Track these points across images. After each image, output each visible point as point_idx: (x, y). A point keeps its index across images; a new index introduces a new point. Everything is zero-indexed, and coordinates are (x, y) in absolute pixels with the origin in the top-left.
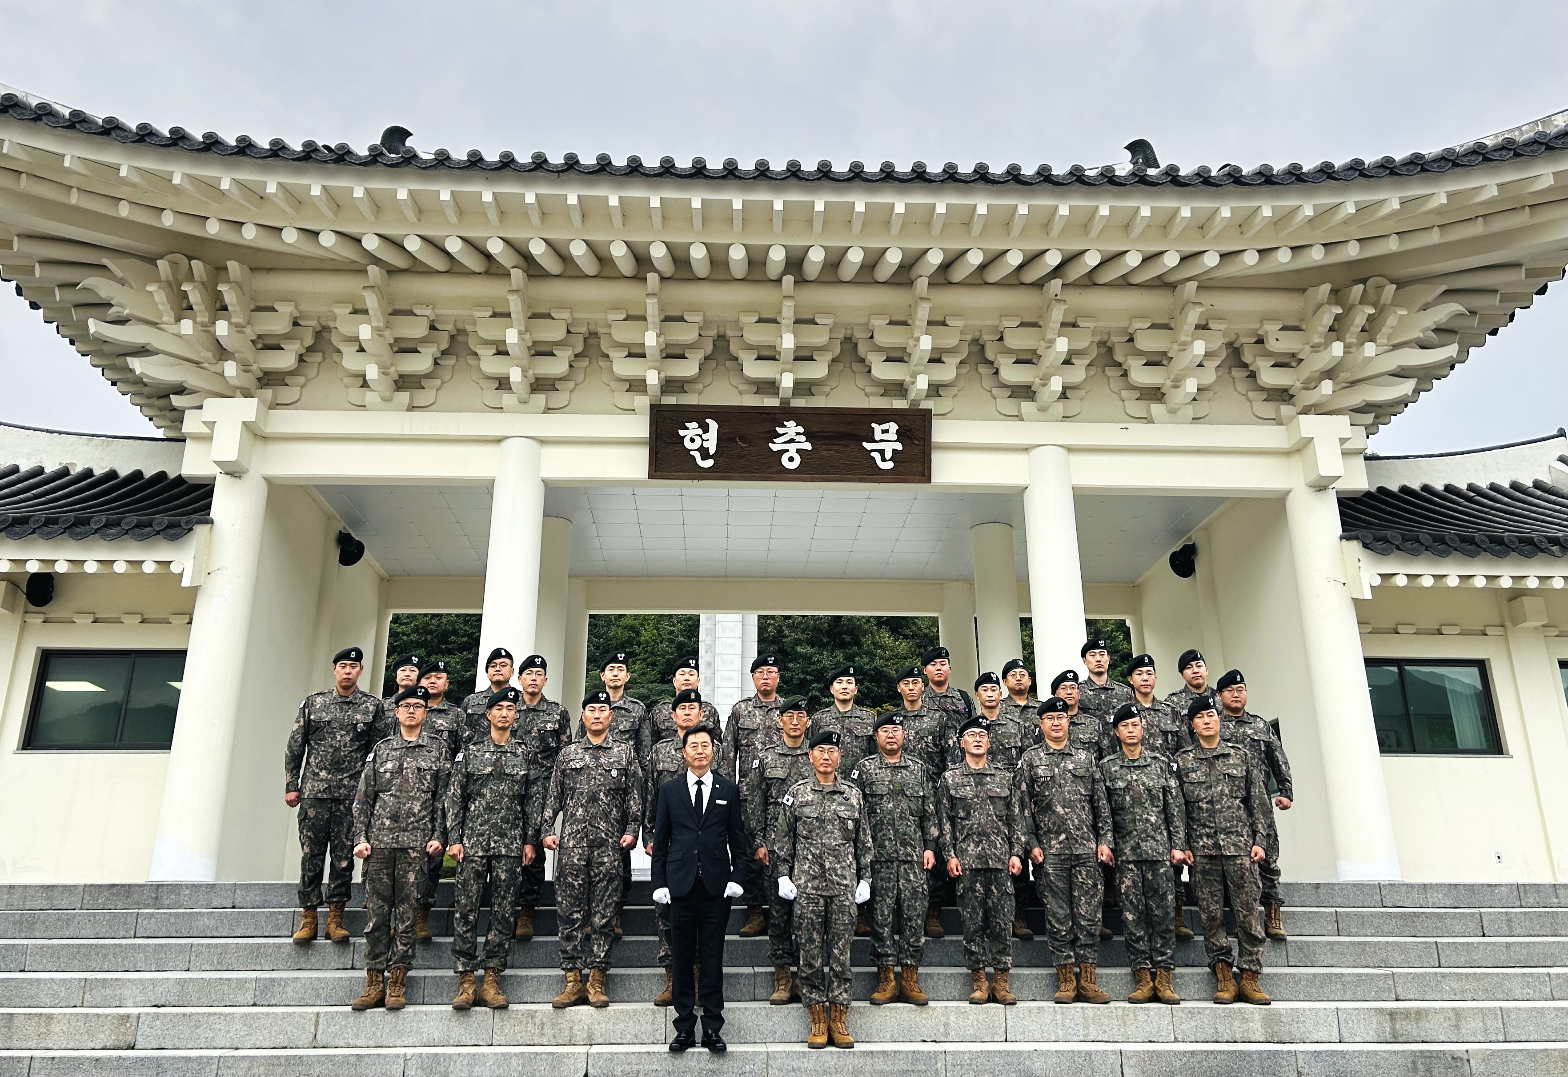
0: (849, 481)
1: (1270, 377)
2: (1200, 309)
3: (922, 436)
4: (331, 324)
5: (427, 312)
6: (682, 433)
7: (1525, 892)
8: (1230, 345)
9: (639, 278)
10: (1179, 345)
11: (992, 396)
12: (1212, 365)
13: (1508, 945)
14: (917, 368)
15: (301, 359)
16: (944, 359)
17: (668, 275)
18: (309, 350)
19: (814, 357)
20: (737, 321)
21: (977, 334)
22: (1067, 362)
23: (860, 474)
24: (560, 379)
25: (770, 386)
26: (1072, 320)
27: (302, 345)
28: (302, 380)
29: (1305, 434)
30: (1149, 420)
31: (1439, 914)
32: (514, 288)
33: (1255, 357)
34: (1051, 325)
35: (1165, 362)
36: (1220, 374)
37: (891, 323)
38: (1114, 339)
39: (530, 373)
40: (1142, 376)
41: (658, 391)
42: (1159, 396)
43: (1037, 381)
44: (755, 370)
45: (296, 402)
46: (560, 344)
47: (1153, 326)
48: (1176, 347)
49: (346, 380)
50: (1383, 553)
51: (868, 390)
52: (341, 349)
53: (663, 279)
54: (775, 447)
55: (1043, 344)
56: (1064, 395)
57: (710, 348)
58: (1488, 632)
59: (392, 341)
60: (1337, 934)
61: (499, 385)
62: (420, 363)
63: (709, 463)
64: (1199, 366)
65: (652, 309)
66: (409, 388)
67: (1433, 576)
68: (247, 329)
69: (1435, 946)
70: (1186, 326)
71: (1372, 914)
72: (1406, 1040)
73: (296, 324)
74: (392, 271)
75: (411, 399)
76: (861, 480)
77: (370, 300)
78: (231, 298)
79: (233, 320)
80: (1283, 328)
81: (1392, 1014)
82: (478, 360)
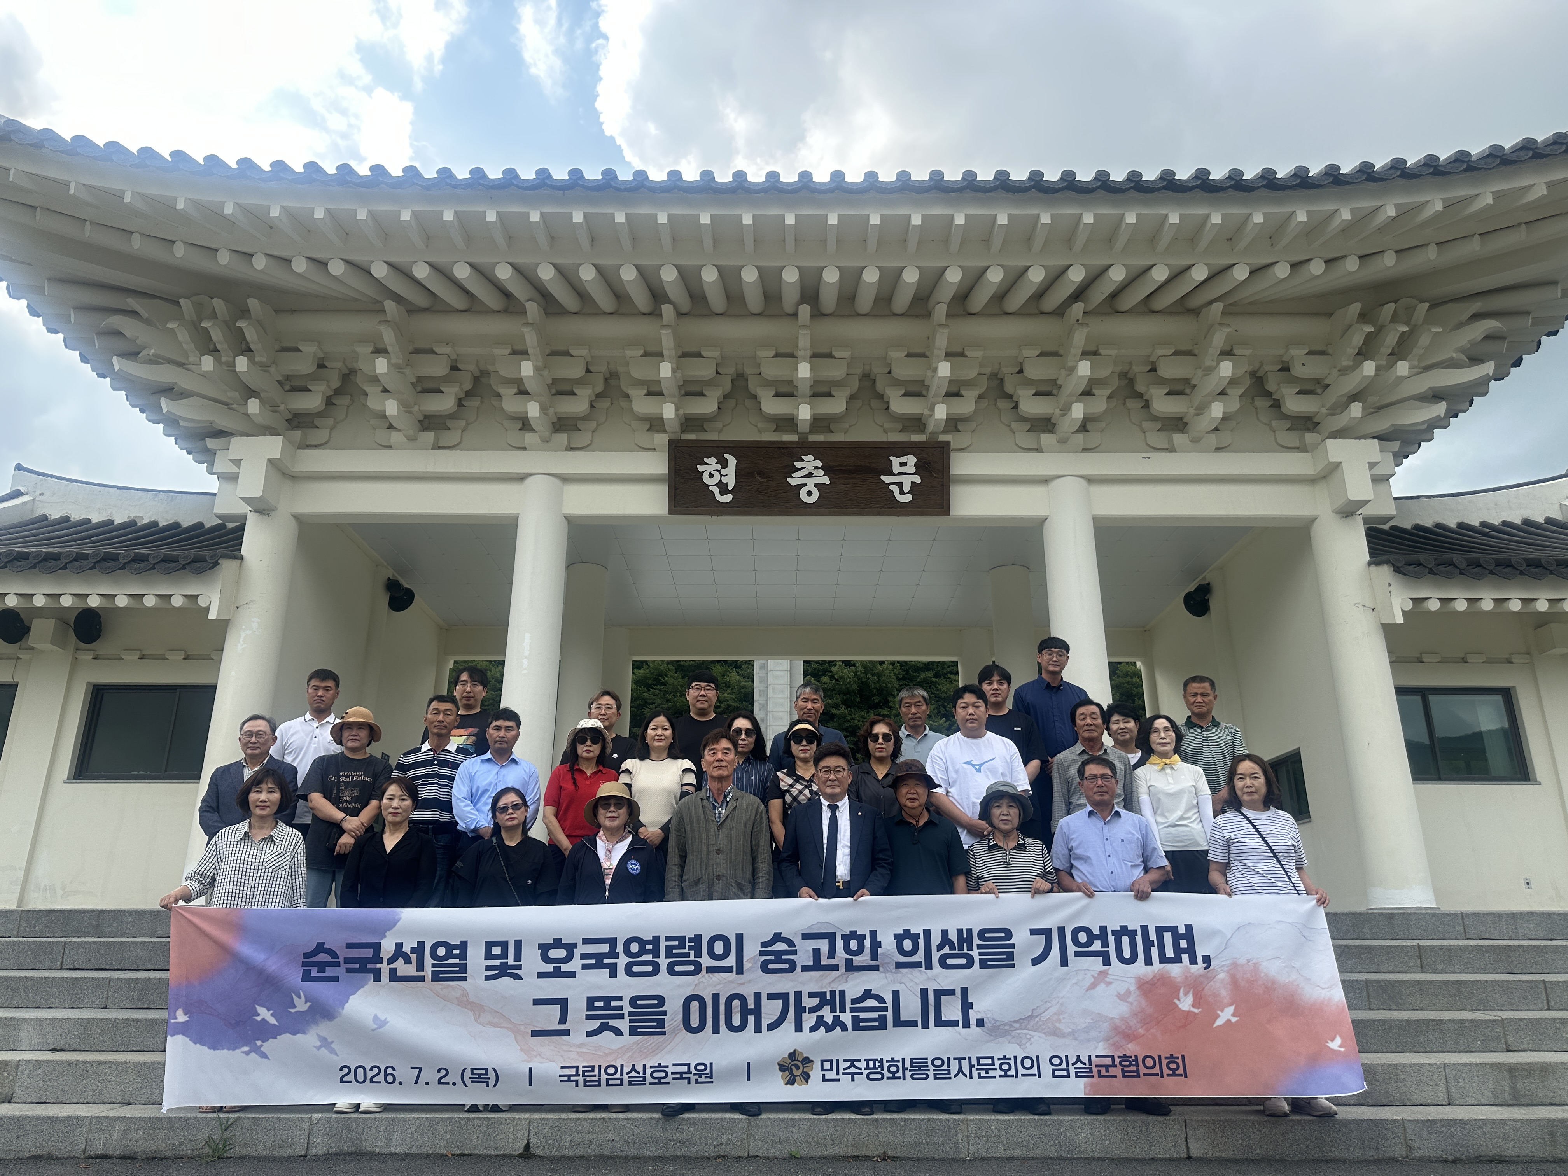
0: (869, 516)
1: (1295, 405)
2: (1224, 333)
3: (941, 469)
4: (356, 366)
5: (447, 350)
6: (700, 468)
8: (1253, 374)
9: (655, 312)
10: (1203, 371)
11: (1011, 430)
12: (1236, 392)
14: (935, 401)
15: (329, 402)
16: (963, 392)
17: (685, 310)
18: (338, 392)
19: (833, 393)
20: (755, 358)
21: (996, 367)
22: (1087, 393)
23: (877, 507)
24: (581, 419)
25: (788, 422)
26: (1093, 348)
27: (328, 386)
28: (330, 422)
29: (1333, 458)
30: (1172, 450)
32: (530, 323)
33: (1279, 384)
34: (1073, 352)
35: (1188, 391)
36: (1244, 403)
37: (909, 355)
38: (1136, 369)
39: (551, 411)
40: (1164, 405)
41: (677, 428)
42: (1182, 425)
43: (1057, 411)
44: (772, 406)
45: (325, 443)
46: (579, 382)
47: (1176, 353)
48: (1199, 372)
49: (374, 422)
50: (1416, 576)
51: (886, 424)
52: (367, 389)
53: (679, 312)
54: (793, 482)
55: (1063, 373)
56: (1084, 427)
57: (728, 386)
58: (1513, 661)
59: (415, 380)
60: (1423, 972)
61: (521, 425)
62: (444, 403)
63: (728, 498)
64: (1223, 393)
65: (667, 341)
66: (434, 429)
67: (1467, 599)
68: (272, 369)
69: (1542, 986)
70: (1211, 351)
71: (1461, 948)
72: (1530, 1102)
73: (321, 366)
74: (412, 310)
75: (436, 439)
76: (879, 514)
77: (388, 337)
78: (251, 335)
79: (257, 359)
80: (1309, 353)
81: (1512, 1070)
82: (501, 400)
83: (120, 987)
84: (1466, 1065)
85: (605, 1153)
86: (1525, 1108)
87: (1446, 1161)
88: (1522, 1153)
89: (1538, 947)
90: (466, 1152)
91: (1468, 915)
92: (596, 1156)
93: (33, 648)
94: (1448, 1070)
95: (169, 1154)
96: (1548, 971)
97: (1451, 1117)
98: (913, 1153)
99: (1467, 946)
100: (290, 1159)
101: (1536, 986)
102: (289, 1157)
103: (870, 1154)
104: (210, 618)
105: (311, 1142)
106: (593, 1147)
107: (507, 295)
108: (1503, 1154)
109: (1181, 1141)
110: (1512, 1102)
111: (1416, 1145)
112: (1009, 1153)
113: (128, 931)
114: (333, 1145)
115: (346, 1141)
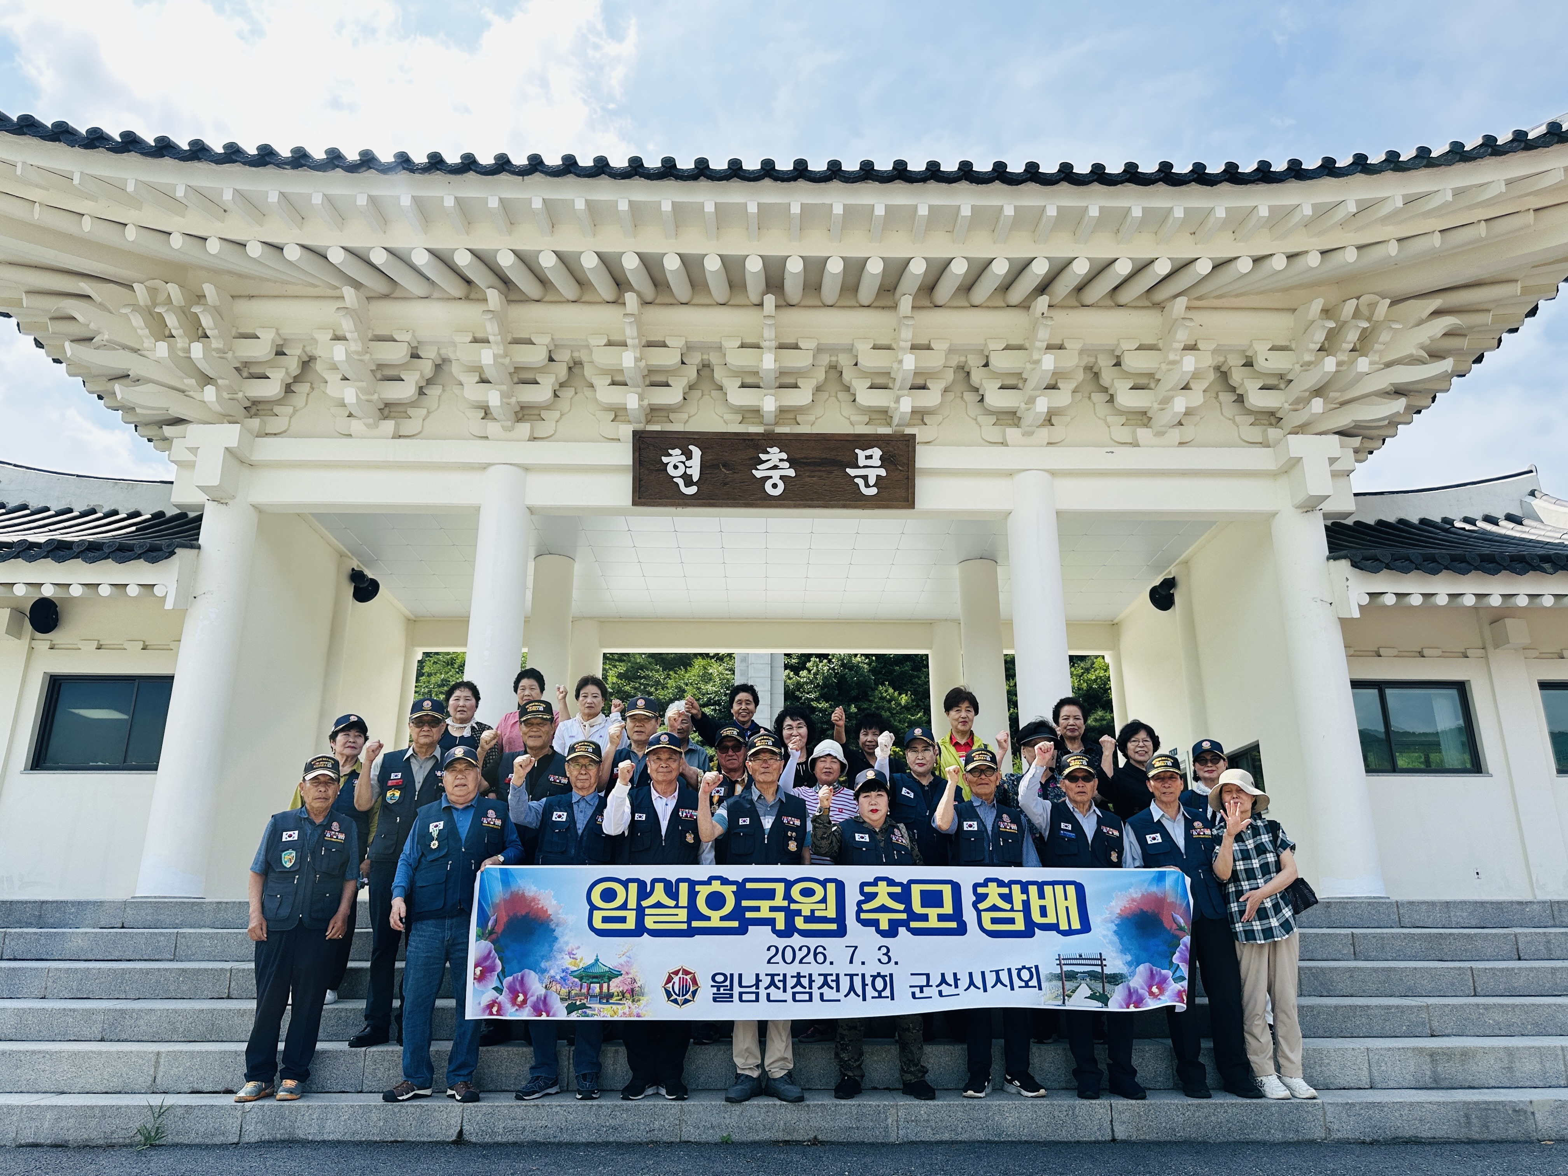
0: (833, 507)
1: (1258, 400)
2: (1187, 328)
3: (906, 461)
4: (315, 352)
5: (408, 338)
6: (665, 460)
7: (1560, 911)
8: (1217, 369)
9: (618, 302)
10: (1167, 365)
11: (978, 424)
12: (1199, 386)
14: (901, 394)
15: (288, 389)
16: (929, 385)
17: (649, 298)
18: (297, 379)
19: (799, 384)
20: (721, 348)
21: (962, 359)
22: (1052, 386)
23: (843, 500)
24: (545, 408)
25: (754, 413)
26: (1058, 342)
27: (287, 374)
28: (290, 409)
29: (1294, 454)
30: (1135, 444)
32: (490, 309)
33: (1242, 379)
34: (1037, 347)
35: (1152, 385)
36: (1206, 398)
37: (875, 347)
38: (1101, 363)
39: (513, 400)
40: (1128, 399)
41: (642, 419)
42: (1146, 420)
43: (1023, 405)
44: (738, 397)
45: (285, 432)
46: (541, 370)
47: (1141, 348)
48: (1164, 366)
49: (334, 411)
50: (1375, 570)
51: (853, 416)
52: (326, 376)
53: (644, 301)
54: (758, 474)
55: (1029, 366)
56: (1048, 420)
57: (693, 376)
58: (1469, 655)
59: (374, 368)
60: (1355, 960)
61: (483, 414)
62: (404, 391)
63: (692, 490)
64: (1186, 388)
65: (630, 330)
66: (395, 418)
67: (1422, 594)
68: (230, 356)
69: (1469, 973)
70: (1175, 346)
71: (1393, 936)
72: (1450, 1086)
73: (280, 353)
74: (371, 296)
75: (397, 426)
76: (845, 507)
77: (347, 326)
78: (207, 321)
79: (213, 346)
80: (1271, 349)
81: (1433, 1055)
82: (462, 389)
83: (60, 977)
84: (1389, 1049)
85: (538, 1139)
86: (1444, 1091)
87: (1364, 1143)
88: (1437, 1135)
89: (1469, 935)
90: (399, 1139)
91: (1403, 904)
92: (528, 1142)
94: (1371, 1055)
95: (101, 1142)
96: (1477, 958)
97: (1370, 1099)
98: (842, 1138)
99: (1399, 935)
100: (224, 1146)
101: (1464, 973)
102: (222, 1145)
103: (801, 1139)
104: (166, 608)
105: (243, 1130)
106: (526, 1133)
107: (468, 282)
108: (1419, 1135)
109: (1107, 1124)
110: (1432, 1086)
111: (1336, 1127)
112: (938, 1137)
113: (70, 922)
114: (266, 1132)
115: (279, 1129)
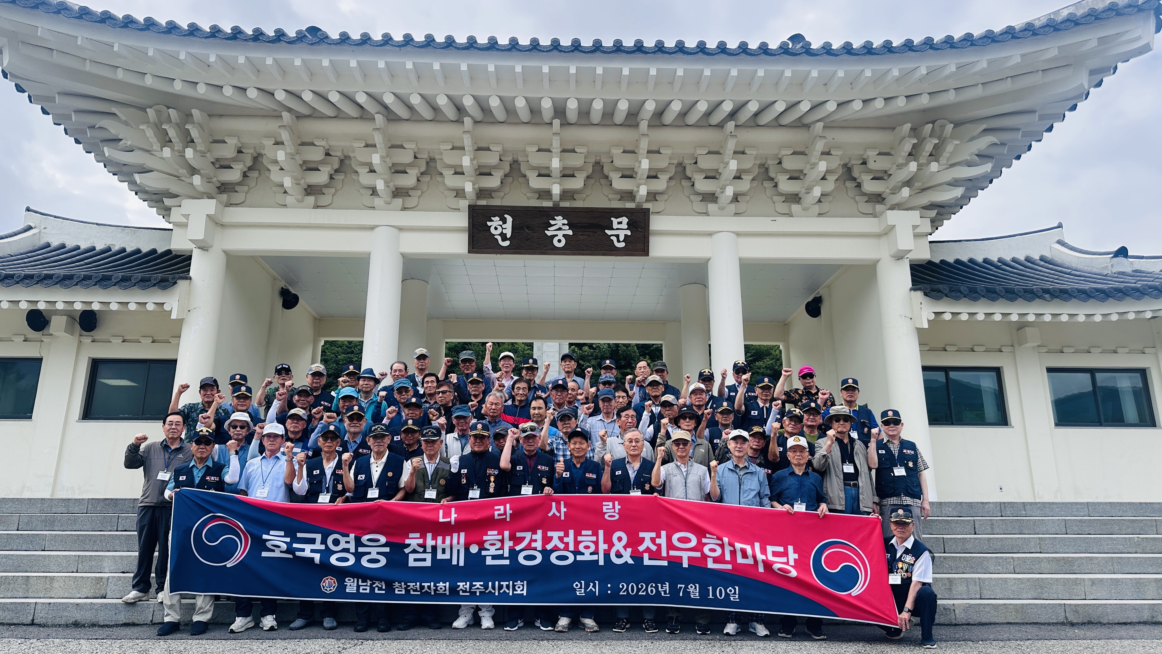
0: (597, 254)
1: (870, 186)
2: (824, 141)
3: (644, 226)
4: (262, 152)
5: (323, 143)
6: (489, 224)
7: (1005, 507)
9: (459, 121)
11: (690, 200)
13: (989, 539)
14: (640, 181)
15: (245, 175)
16: (659, 176)
17: (479, 120)
18: (250, 169)
19: (576, 175)
20: (525, 151)
21: (681, 159)
22: (738, 177)
23: (602, 250)
24: (412, 189)
25: (546, 194)
27: (244, 165)
28: (246, 188)
29: (890, 222)
30: (790, 215)
31: (948, 520)
32: (378, 127)
34: (727, 152)
35: (802, 177)
36: (837, 185)
38: (770, 162)
39: (391, 184)
41: (474, 197)
42: (797, 199)
43: (719, 190)
44: (536, 183)
45: (243, 202)
46: (410, 165)
48: (808, 166)
49: (274, 189)
50: (937, 298)
51: (610, 196)
52: (270, 168)
53: (476, 122)
54: (548, 233)
55: (722, 165)
56: (736, 199)
57: (507, 169)
58: (1003, 350)
59: (301, 163)
61: (371, 192)
62: (320, 178)
63: (507, 243)
64: (823, 178)
65: (467, 142)
66: (314, 194)
67: (968, 313)
68: (208, 155)
70: (815, 153)
73: (240, 152)
74: (299, 117)
75: (316, 201)
76: (604, 255)
77: (285, 136)
78: (194, 133)
79: (198, 149)
80: (878, 154)
82: (359, 175)
93: (51, 335)
104: (172, 318)
107: (362, 107)
